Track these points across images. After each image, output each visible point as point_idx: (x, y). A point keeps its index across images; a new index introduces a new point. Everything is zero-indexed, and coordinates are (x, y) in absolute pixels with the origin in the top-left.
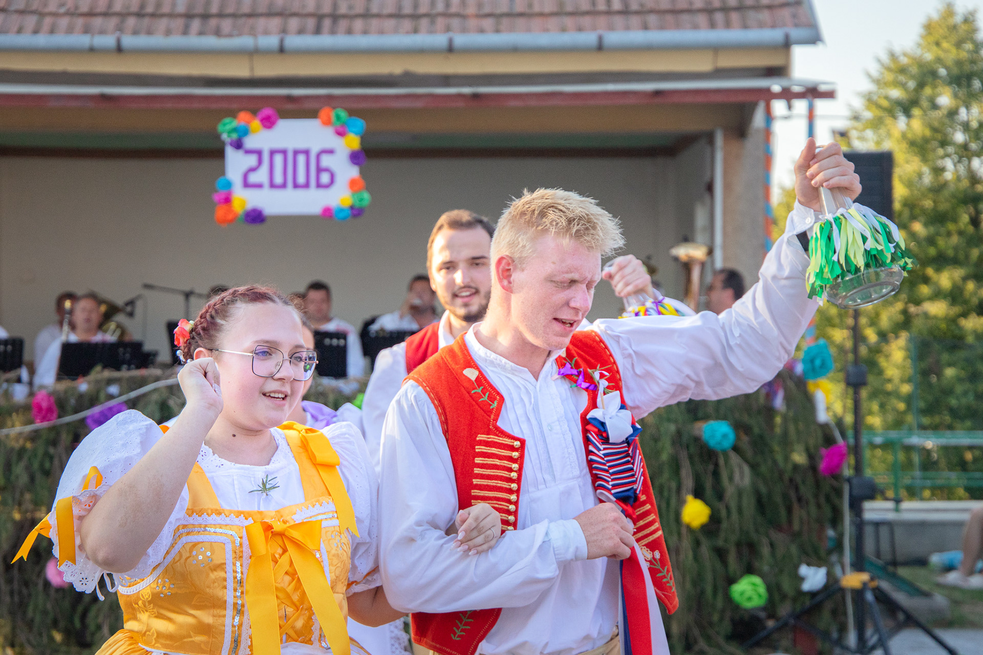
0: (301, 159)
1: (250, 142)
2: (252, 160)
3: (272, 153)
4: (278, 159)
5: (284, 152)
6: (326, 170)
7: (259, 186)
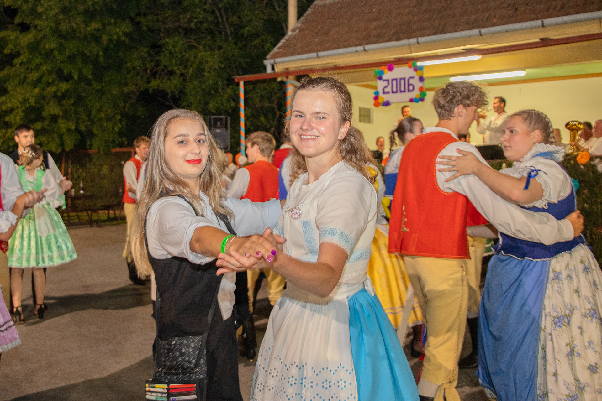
0: (402, 81)
1: (385, 77)
2: (385, 84)
3: (392, 80)
4: (394, 82)
5: (396, 80)
6: (412, 85)
7: (388, 93)
